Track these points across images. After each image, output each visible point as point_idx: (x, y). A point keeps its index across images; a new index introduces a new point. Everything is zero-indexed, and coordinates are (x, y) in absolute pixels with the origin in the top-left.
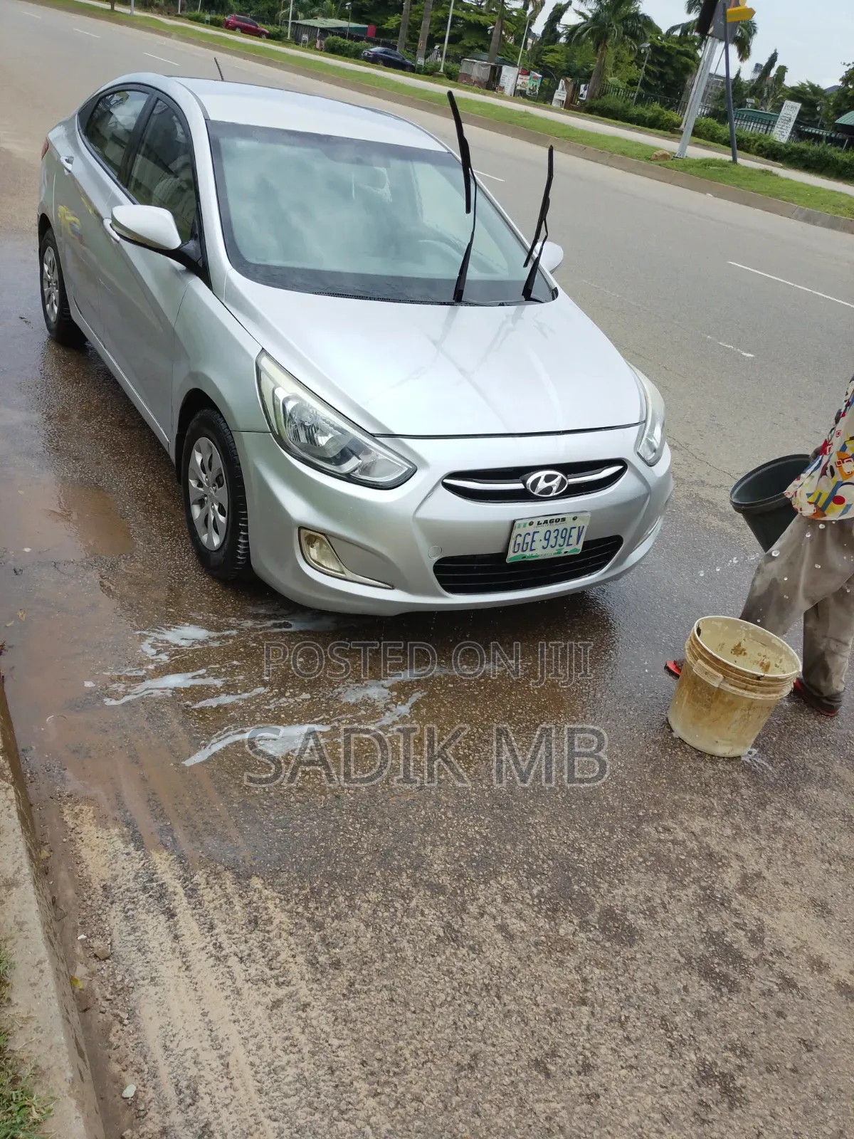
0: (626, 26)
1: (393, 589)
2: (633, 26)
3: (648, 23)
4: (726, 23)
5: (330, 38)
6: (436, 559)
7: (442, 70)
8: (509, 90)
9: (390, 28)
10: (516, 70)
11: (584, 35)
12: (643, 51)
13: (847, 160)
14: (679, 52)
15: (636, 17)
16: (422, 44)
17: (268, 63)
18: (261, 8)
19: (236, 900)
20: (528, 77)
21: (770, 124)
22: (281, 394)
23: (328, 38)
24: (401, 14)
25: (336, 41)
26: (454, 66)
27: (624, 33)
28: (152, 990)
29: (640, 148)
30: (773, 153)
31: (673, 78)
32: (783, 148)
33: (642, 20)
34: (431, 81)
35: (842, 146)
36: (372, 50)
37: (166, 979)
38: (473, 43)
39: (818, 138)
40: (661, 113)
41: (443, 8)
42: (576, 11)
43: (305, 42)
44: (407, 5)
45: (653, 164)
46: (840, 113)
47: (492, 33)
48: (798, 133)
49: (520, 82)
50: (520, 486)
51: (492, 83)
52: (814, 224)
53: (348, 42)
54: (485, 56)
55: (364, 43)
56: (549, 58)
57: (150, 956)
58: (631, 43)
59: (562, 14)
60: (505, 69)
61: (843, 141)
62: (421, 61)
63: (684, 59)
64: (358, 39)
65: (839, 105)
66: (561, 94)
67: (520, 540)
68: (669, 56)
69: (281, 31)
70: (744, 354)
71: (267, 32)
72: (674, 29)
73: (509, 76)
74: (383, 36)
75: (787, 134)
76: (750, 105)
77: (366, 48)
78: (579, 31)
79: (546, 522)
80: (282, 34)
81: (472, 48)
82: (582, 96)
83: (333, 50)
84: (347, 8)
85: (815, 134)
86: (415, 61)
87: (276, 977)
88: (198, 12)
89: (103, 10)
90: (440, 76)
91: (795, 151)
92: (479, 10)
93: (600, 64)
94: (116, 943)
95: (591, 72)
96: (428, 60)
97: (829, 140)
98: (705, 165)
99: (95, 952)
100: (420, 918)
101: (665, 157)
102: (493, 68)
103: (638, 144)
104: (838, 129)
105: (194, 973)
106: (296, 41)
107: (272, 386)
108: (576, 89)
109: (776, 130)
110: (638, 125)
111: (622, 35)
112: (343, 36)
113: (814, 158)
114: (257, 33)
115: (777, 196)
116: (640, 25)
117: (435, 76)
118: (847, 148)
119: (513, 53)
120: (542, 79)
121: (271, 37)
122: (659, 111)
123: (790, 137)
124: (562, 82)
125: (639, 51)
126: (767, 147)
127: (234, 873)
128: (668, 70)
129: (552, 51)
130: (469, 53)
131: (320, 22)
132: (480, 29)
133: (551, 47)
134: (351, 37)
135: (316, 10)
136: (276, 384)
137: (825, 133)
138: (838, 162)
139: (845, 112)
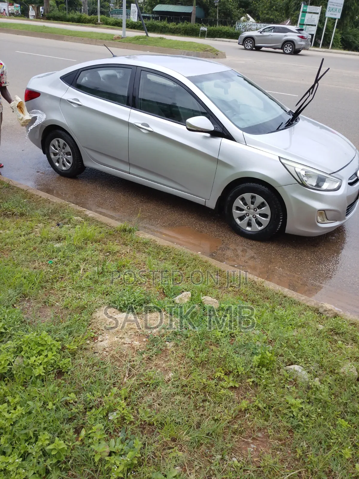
10: (6, 4)
20: (13, 7)
21: (128, 14)
22: (298, 170)
30: (133, 26)
32: (136, 24)
35: (158, 20)
39: (149, 18)
45: (116, 41)
46: (153, 6)
48: (140, 17)
49: (10, 9)
61: (158, 17)
65: (151, 3)
66: (32, 13)
75: (136, 18)
82: (42, 12)
85: (146, 16)
91: (141, 24)
97: (153, 18)
98: (138, 39)
101: (118, 38)
104: (155, 13)
107: (293, 168)
108: (38, 9)
109: (131, 17)
110: (73, 22)
115: (172, 47)
118: (161, 20)
120: (20, 6)
123: (138, 19)
124: (31, 7)
126: (130, 24)
136: (295, 168)
137: (151, 15)
138: (159, 27)
139: (155, 6)
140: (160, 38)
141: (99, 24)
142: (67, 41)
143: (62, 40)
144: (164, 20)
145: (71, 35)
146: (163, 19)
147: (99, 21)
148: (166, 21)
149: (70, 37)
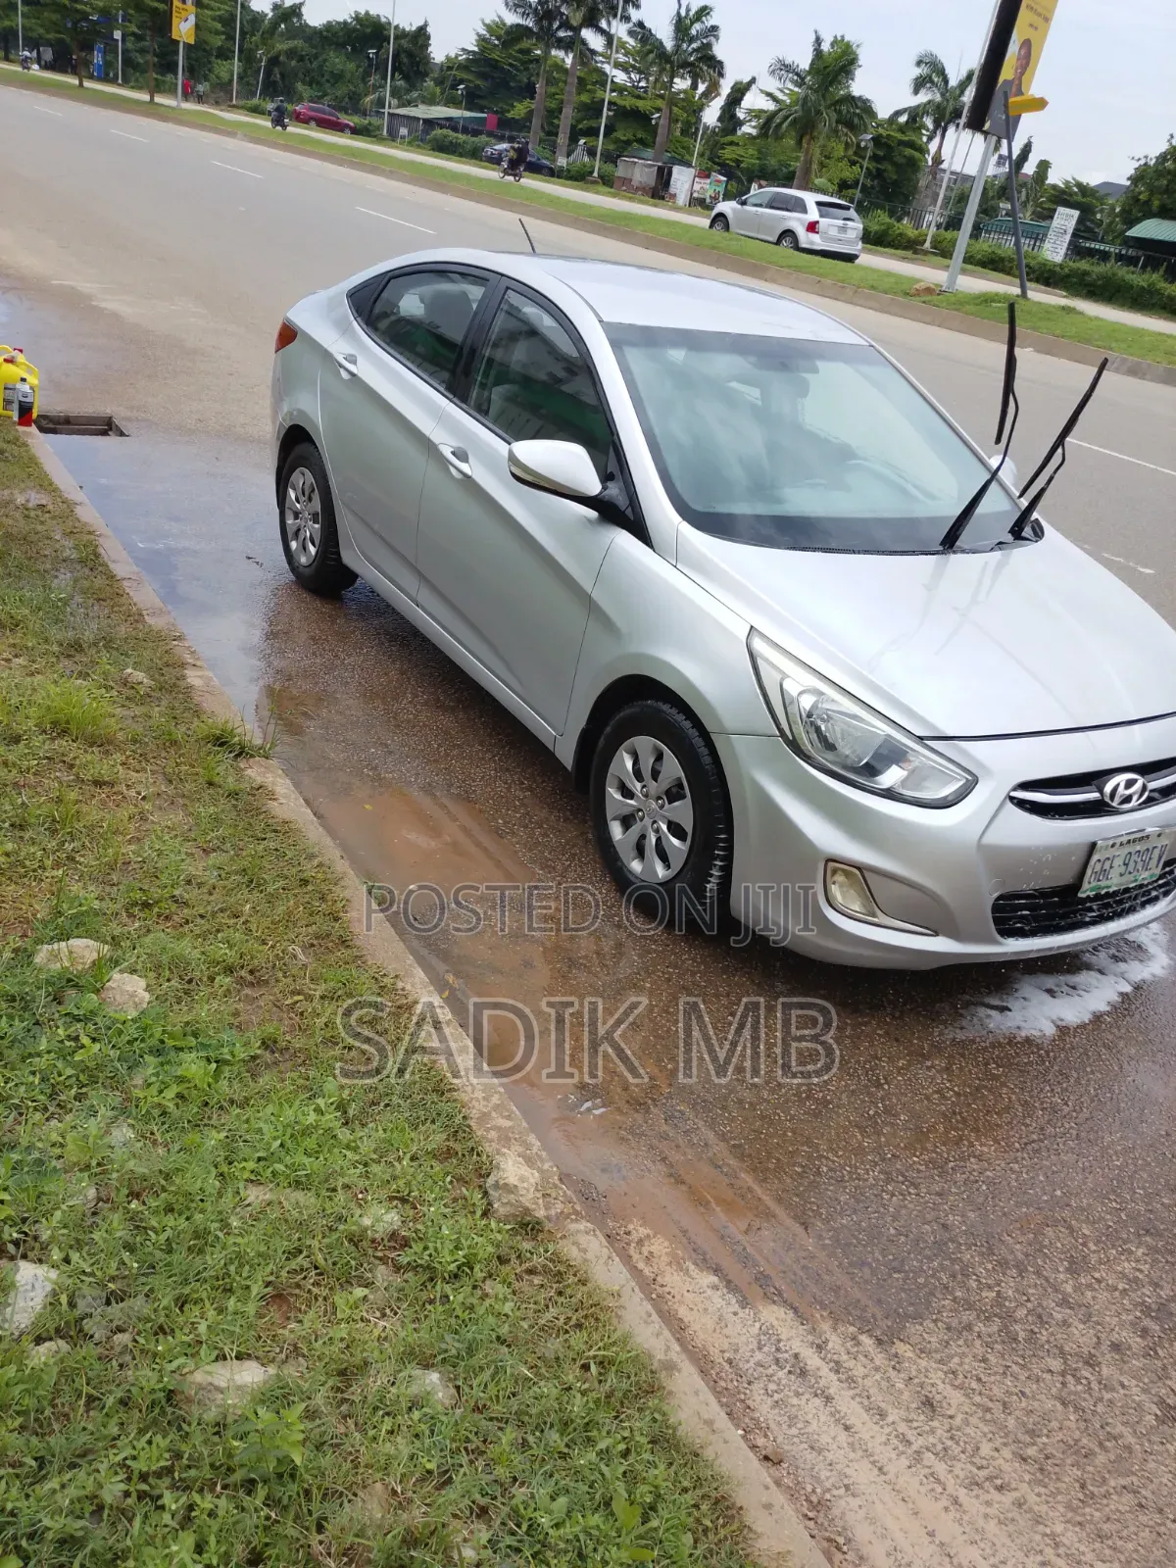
0: (839, 112)
1: (937, 935)
2: (848, 112)
3: (865, 107)
4: (1007, 116)
5: (438, 132)
6: (996, 895)
7: (595, 174)
8: (682, 199)
9: (517, 117)
10: (692, 171)
11: (785, 125)
12: (863, 144)
13: (1145, 285)
14: (901, 143)
15: (851, 99)
16: (562, 139)
17: (374, 170)
18: (339, 93)
19: (892, 1373)
20: (708, 181)
21: (1039, 237)
22: (791, 688)
23: (434, 132)
24: (532, 98)
25: (445, 136)
26: (609, 167)
27: (838, 122)
28: (854, 1503)
29: (892, 280)
30: (1048, 277)
31: (895, 177)
32: (1058, 269)
33: (859, 104)
34: (582, 189)
35: (1136, 266)
36: (496, 147)
37: (862, 1487)
38: (629, 136)
39: (1104, 256)
40: (890, 227)
41: (589, 91)
42: (762, 91)
43: (403, 137)
44: (541, 87)
45: (916, 302)
46: (1131, 222)
47: (657, 124)
48: (1076, 250)
49: (697, 187)
50: (1095, 795)
51: (660, 190)
52: (1143, 378)
53: (462, 137)
54: (649, 152)
55: (484, 138)
56: (728, 154)
57: (830, 1456)
58: (846, 135)
59: (743, 94)
60: (676, 169)
61: (1139, 259)
62: (562, 161)
63: (908, 152)
64: (476, 133)
65: (1129, 212)
67: (1098, 867)
68: (888, 147)
69: (370, 124)
70: (1142, 570)
71: (352, 124)
72: (898, 113)
73: (683, 180)
74: (507, 127)
75: (1062, 252)
76: (1004, 212)
77: (487, 144)
78: (778, 120)
79: (1129, 842)
80: (371, 128)
81: (628, 143)
83: (444, 148)
84: (460, 92)
85: (1098, 251)
86: (554, 161)
87: (989, 1479)
88: (255, 101)
89: (138, 102)
90: (594, 182)
91: (1073, 273)
92: (636, 92)
93: (806, 161)
94: (780, 1439)
95: (794, 172)
96: (571, 158)
97: (1120, 257)
98: (986, 301)
99: (764, 1453)
100: (1122, 1391)
101: (929, 291)
102: (660, 170)
103: (889, 274)
104: (1131, 244)
105: (891, 1476)
106: (393, 135)
107: (778, 677)
109: (1047, 245)
111: (834, 125)
112: (455, 129)
113: (1100, 282)
114: (337, 127)
115: (1087, 341)
116: (858, 111)
117: (587, 182)
118: (1144, 267)
119: (683, 148)
120: (727, 182)
121: (356, 131)
122: (889, 224)
123: (1066, 254)
125: (858, 145)
126: (1036, 268)
127: (871, 1336)
128: (886, 166)
129: (732, 143)
130: (625, 149)
131: (422, 112)
132: (640, 118)
133: (730, 138)
134: (465, 131)
135: (415, 94)
136: (785, 676)
137: (1112, 249)
138: (1132, 287)
139: (1138, 221)
140: (1063, 308)
141: (926, 253)
142: (773, 281)
143: (761, 278)
144: (1155, 269)
145: (789, 267)
146: (1152, 264)
147: (927, 245)
148: (1162, 271)
149: (786, 270)
